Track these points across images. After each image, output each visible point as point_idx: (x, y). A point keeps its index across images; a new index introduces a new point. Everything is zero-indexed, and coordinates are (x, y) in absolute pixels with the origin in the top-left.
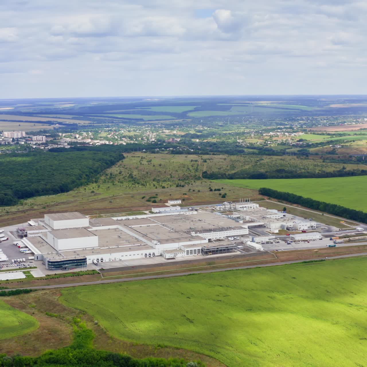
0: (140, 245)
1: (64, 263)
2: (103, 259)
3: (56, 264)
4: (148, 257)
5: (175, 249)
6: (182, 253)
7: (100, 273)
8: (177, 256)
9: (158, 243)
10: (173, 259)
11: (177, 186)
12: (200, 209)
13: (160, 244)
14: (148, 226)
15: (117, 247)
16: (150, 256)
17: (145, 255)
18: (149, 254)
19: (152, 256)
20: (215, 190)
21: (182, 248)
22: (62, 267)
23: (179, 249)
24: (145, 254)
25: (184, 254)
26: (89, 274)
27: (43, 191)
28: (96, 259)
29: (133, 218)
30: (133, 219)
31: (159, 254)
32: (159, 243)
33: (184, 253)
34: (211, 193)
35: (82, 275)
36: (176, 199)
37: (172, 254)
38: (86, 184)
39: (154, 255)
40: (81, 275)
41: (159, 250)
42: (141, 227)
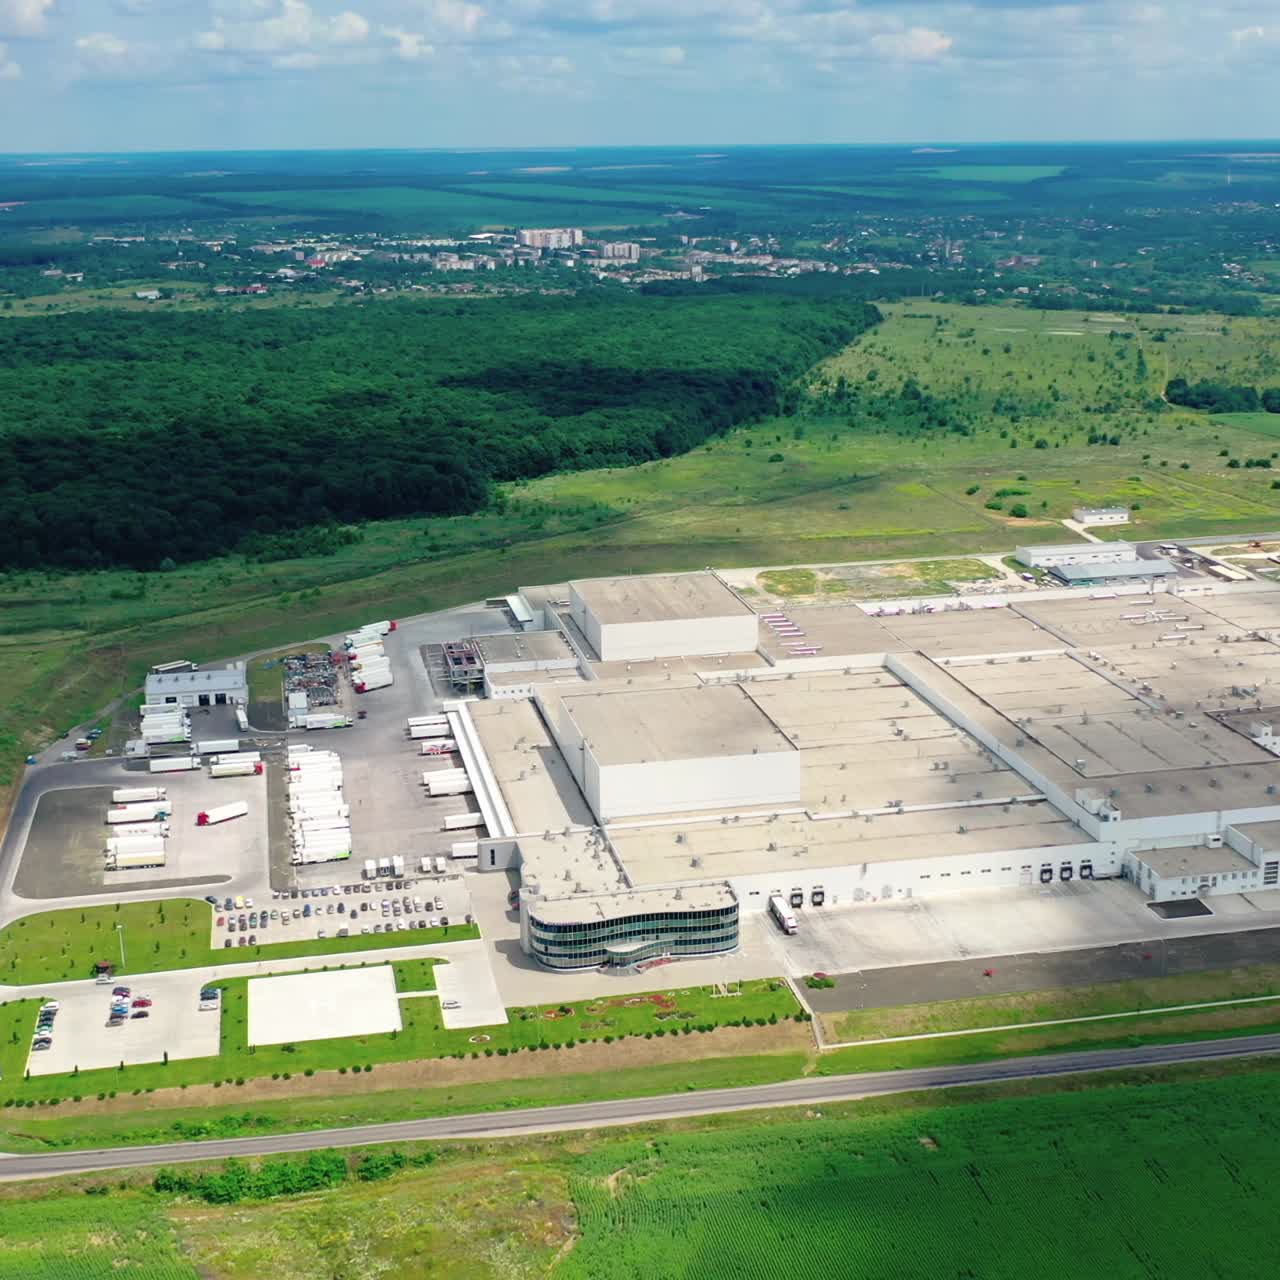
0: (1008, 800)
1: (617, 929)
2: (822, 893)
3: (571, 936)
4: (1056, 879)
5: (1200, 842)
6: (1240, 875)
7: (808, 1018)
8: (1213, 892)
9: (1113, 814)
10: (1194, 907)
11: (1093, 440)
12: (1215, 553)
13: (1124, 818)
14: (1022, 660)
15: (896, 809)
16: (1066, 875)
17: (1044, 872)
18: (1064, 870)
19: (1076, 877)
20: (1249, 465)
21: (1242, 841)
22: (605, 952)
23: (1219, 844)
24: (1040, 868)
25: (1250, 880)
26: (748, 1024)
28: (787, 894)
30: (948, 609)
31: (1114, 870)
32: (1117, 814)
33: (1250, 873)
34: (1234, 475)
35: (711, 1028)
36: (1108, 505)
37: (1190, 880)
39: (1086, 872)
40: (701, 1029)
41: (1113, 858)
42: (991, 662)
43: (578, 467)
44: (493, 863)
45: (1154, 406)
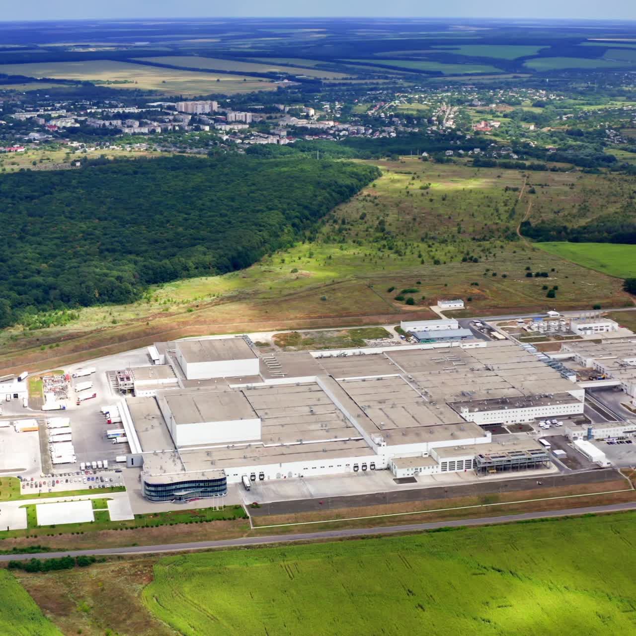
0: (347, 439)
1: (178, 486)
2: (263, 475)
3: (160, 489)
4: (360, 470)
5: (420, 455)
6: (431, 467)
7: (248, 518)
8: (420, 474)
9: (383, 444)
10: (412, 480)
11: (464, 260)
13: (387, 445)
14: (378, 379)
15: (299, 443)
16: (364, 468)
17: (355, 467)
18: (363, 466)
19: (368, 469)
20: (538, 275)
21: (434, 454)
22: (173, 495)
23: (427, 456)
24: (353, 465)
25: (435, 469)
26: (225, 520)
27: (197, 268)
28: (249, 475)
29: (354, 353)
30: (354, 355)
31: (385, 466)
32: (385, 443)
33: (435, 467)
34: (528, 281)
35: (210, 521)
36: (455, 298)
37: (410, 469)
38: (289, 245)
39: (373, 467)
40: (207, 521)
41: (384, 461)
42: (364, 380)
43: (190, 276)
44: (133, 464)
45: (511, 237)
